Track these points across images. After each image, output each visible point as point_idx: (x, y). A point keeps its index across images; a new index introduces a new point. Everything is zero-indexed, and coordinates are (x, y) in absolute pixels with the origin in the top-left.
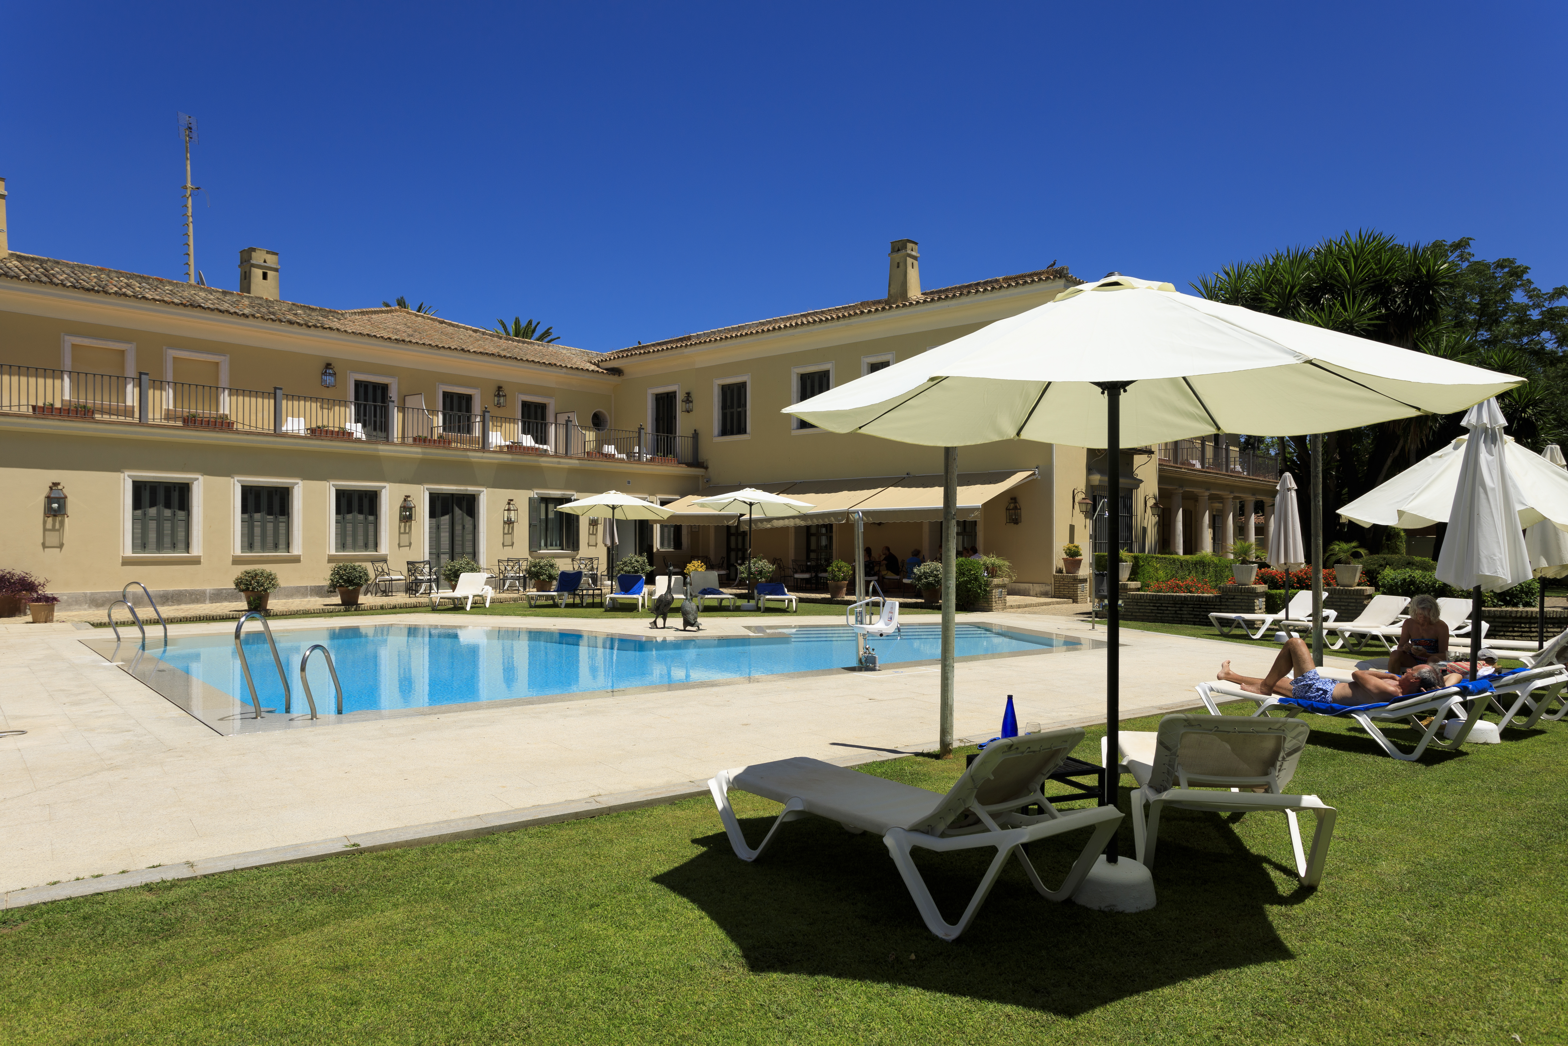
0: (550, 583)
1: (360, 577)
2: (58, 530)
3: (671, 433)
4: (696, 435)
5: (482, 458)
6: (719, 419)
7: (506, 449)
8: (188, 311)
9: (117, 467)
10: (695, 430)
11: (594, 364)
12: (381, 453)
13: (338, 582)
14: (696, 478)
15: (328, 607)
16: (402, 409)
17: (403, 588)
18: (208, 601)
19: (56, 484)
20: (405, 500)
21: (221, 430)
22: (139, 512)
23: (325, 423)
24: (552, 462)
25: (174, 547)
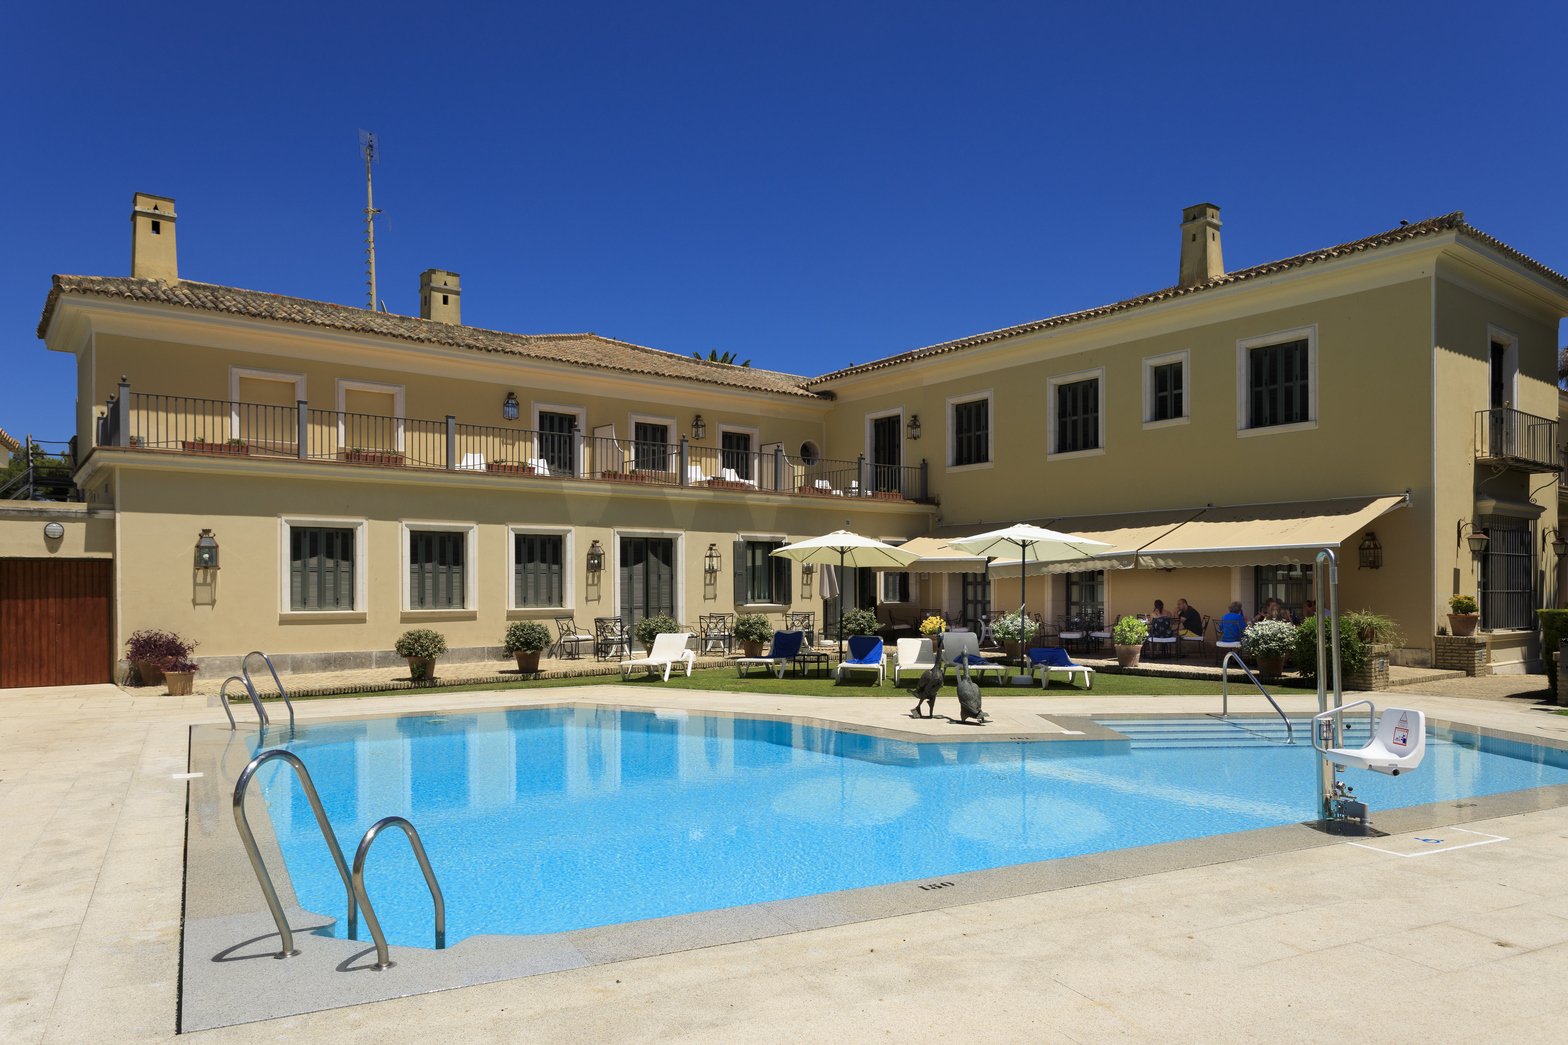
0: (761, 644)
1: (540, 639)
2: (210, 585)
3: (894, 463)
4: (924, 466)
5: (680, 495)
6: (953, 446)
7: (706, 485)
8: (360, 337)
9: (273, 511)
10: (924, 460)
11: (803, 388)
12: (566, 491)
13: (514, 644)
14: (925, 517)
15: (504, 675)
16: (591, 441)
17: (591, 650)
18: (374, 666)
19: (206, 532)
20: (593, 546)
21: (387, 467)
22: (298, 563)
23: (503, 457)
24: (760, 500)
25: (337, 603)
